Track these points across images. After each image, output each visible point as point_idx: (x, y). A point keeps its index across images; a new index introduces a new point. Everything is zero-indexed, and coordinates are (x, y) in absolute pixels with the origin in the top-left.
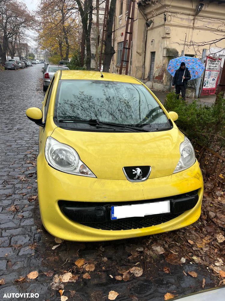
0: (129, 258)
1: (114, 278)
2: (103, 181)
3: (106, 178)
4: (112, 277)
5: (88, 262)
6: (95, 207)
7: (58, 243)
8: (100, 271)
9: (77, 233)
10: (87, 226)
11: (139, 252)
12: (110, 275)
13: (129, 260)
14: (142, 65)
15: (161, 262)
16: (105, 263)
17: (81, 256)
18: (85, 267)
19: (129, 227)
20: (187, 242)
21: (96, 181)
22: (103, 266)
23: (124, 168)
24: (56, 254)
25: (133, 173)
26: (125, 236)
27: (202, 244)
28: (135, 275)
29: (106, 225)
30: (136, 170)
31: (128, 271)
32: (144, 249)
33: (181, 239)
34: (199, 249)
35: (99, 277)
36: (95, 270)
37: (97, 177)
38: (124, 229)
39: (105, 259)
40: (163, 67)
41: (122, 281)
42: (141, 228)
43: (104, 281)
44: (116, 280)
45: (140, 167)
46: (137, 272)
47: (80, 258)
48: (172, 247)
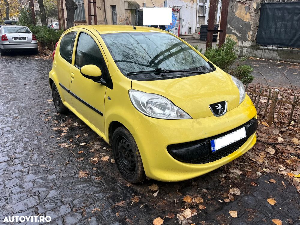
0: (221, 184)
1: (224, 201)
2: (199, 120)
3: (199, 118)
4: (222, 201)
5: (193, 197)
6: (200, 144)
7: (155, 190)
8: (208, 201)
9: (186, 171)
10: (193, 163)
11: (224, 177)
12: (219, 201)
13: (222, 185)
14: (103, 19)
15: (245, 180)
16: (207, 193)
17: (184, 194)
18: (194, 201)
19: (220, 157)
20: (251, 160)
21: (193, 121)
22: (208, 196)
23: (210, 106)
24: (161, 199)
25: (217, 109)
26: (221, 164)
27: (261, 159)
28: (236, 194)
29: (206, 159)
30: (218, 106)
31: (229, 194)
32: (227, 174)
33: (245, 159)
34: (262, 163)
35: (212, 205)
36: (204, 201)
37: (192, 118)
38: (218, 159)
39: (204, 190)
40: (127, 19)
41: (231, 202)
42: (228, 155)
43: (218, 206)
44: (226, 202)
45: (220, 103)
46: (236, 192)
47: (184, 196)
48: (244, 167)
